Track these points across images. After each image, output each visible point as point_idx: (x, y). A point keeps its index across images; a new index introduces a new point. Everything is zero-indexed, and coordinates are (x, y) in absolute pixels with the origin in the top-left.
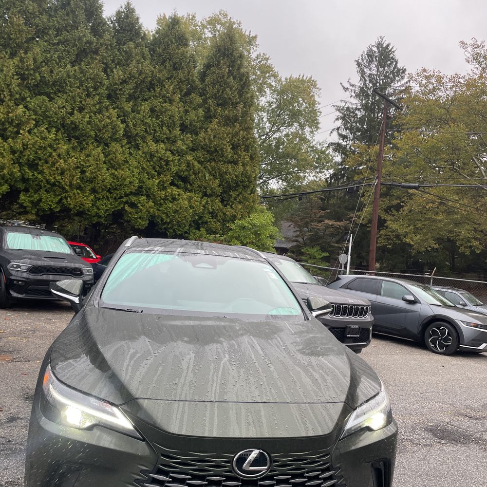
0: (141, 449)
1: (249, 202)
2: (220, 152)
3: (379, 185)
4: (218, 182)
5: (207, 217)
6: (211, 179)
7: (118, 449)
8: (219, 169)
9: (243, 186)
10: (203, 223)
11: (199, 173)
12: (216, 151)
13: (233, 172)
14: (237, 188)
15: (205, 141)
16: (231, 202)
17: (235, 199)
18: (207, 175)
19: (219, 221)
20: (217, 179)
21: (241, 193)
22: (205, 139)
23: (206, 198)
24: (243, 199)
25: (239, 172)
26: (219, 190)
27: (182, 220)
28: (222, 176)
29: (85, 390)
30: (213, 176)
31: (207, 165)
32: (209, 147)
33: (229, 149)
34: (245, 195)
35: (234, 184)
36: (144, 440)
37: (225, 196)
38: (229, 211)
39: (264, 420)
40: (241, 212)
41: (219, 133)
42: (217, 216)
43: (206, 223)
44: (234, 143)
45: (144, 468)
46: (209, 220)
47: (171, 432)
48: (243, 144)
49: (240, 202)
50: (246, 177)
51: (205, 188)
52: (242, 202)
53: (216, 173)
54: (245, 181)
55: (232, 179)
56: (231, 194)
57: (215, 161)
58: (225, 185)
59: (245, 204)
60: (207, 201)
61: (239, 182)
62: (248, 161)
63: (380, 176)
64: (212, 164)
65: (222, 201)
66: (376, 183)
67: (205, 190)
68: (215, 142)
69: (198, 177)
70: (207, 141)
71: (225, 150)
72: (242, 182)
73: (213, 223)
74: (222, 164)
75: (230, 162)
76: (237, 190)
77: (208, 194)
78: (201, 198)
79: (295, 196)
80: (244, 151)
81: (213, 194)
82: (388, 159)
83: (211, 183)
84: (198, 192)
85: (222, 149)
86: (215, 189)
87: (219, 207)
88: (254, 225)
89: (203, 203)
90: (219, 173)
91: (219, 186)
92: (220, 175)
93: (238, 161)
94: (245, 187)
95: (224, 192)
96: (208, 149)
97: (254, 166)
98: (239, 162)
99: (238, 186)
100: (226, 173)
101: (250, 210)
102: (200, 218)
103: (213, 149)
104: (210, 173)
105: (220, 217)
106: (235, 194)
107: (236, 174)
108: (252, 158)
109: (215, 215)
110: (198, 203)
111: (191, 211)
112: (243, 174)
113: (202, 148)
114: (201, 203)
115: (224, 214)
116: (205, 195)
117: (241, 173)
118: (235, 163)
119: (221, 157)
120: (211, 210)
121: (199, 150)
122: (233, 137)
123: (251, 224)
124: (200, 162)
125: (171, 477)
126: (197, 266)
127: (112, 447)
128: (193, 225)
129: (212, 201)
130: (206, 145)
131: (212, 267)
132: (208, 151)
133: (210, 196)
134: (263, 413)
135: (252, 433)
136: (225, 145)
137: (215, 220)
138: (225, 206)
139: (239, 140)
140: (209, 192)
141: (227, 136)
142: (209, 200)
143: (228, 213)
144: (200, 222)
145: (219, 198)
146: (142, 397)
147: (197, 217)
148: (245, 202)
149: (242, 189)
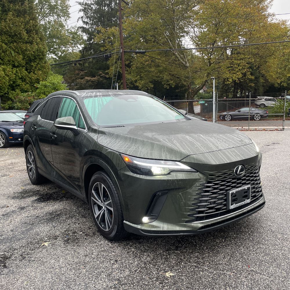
1: (45, 69)
2: (19, 36)
3: (123, 53)
4: (21, 57)
5: (19, 82)
6: (16, 55)
8: (20, 48)
9: (39, 58)
10: (16, 86)
11: (6, 51)
12: (15, 35)
13: (31, 49)
14: (35, 60)
15: (6, 29)
16: (33, 70)
17: (36, 68)
18: (13, 52)
19: (27, 83)
20: (20, 55)
21: (38, 63)
22: (6, 27)
23: (15, 68)
24: (40, 67)
25: (36, 49)
26: (23, 63)
27: (3, 85)
28: (23, 52)
30: (17, 53)
31: (11, 46)
32: (10, 33)
33: (25, 34)
34: (41, 65)
35: (33, 57)
37: (28, 66)
38: (34, 76)
40: (42, 76)
41: (16, 22)
42: (25, 80)
43: (19, 85)
44: (27, 29)
46: (21, 84)
48: (34, 30)
49: (39, 69)
50: (41, 53)
51: (13, 61)
53: (18, 50)
54: (40, 55)
55: (31, 54)
56: (32, 64)
57: (16, 42)
58: (27, 59)
59: (43, 71)
60: (16, 71)
61: (36, 56)
62: (39, 42)
63: (123, 47)
64: (14, 44)
65: (26, 70)
66: (121, 52)
67: (13, 63)
68: (14, 29)
69: (7, 55)
70: (7, 28)
71: (22, 34)
72: (37, 56)
73: (24, 85)
74: (22, 44)
75: (26, 43)
76: (36, 62)
77: (16, 65)
78: (12, 69)
79: (71, 63)
80: (36, 34)
81: (20, 65)
83: (17, 58)
84: (8, 64)
85: (20, 34)
86: (20, 62)
87: (25, 74)
88: (53, 84)
89: (14, 72)
90: (21, 50)
91: (23, 59)
92: (22, 52)
93: (32, 41)
94: (41, 59)
95: (27, 63)
96: (10, 34)
97: (44, 45)
98: (34, 42)
99: (36, 58)
100: (26, 50)
101: (46, 74)
102: (14, 82)
103: (13, 34)
104: (14, 51)
105: (28, 80)
106: (35, 65)
107: (34, 50)
108: (41, 39)
109: (24, 79)
110: (11, 72)
111: (7, 78)
112: (38, 51)
113: (5, 33)
114: (12, 72)
115: (30, 78)
116: (14, 66)
117: (36, 50)
118: (31, 43)
119: (20, 39)
120: (20, 77)
121: (3, 35)
122: (25, 25)
123: (51, 84)
124: (6, 44)
128: (10, 88)
129: (20, 70)
130: (8, 31)
132: (9, 36)
133: (17, 67)
136: (21, 31)
137: (25, 83)
138: (29, 73)
139: (30, 27)
140: (16, 64)
141: (22, 24)
142: (17, 69)
143: (33, 78)
144: (14, 85)
145: (24, 68)
147: (12, 82)
148: (42, 69)
149: (39, 61)
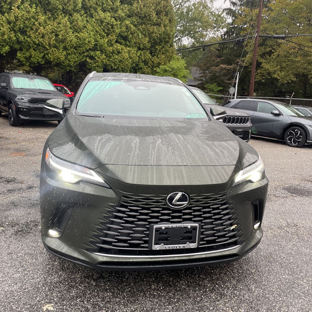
0: (110, 193)
1: (169, 53)
2: (148, 17)
3: (258, 37)
4: (147, 39)
5: (142, 65)
6: (143, 37)
7: (96, 194)
8: (148, 30)
9: (164, 41)
10: (139, 69)
11: (135, 33)
12: (145, 16)
13: (158, 31)
14: (161, 43)
15: (138, 10)
16: (157, 53)
17: (160, 51)
18: (140, 34)
19: (149, 67)
20: (147, 37)
21: (163, 47)
22: (137, 8)
23: (140, 51)
24: (165, 51)
25: (162, 31)
26: (148, 45)
27: (125, 67)
28: (150, 34)
29: (73, 161)
30: (144, 35)
31: (140, 27)
32: (141, 14)
33: (154, 15)
34: (166, 48)
35: (159, 40)
36: (111, 188)
37: (153, 49)
38: (156, 60)
39: (185, 176)
40: (164, 60)
41: (147, 3)
42: (148, 63)
43: (141, 68)
44: (157, 10)
45: (112, 204)
46: (143, 67)
47: (128, 183)
48: (164, 11)
49: (163, 53)
50: (167, 35)
51: (139, 44)
52: (164, 53)
53: (146, 33)
54: (166, 38)
55: (157, 36)
56: (157, 48)
57: (145, 24)
58: (153, 41)
59: (166, 55)
60: (141, 53)
61: (162, 39)
62: (167, 23)
63: (258, 31)
64: (143, 26)
65: (151, 53)
66: (256, 36)
67: (139, 46)
68: (145, 10)
69: (134, 36)
70: (138, 9)
71: (151, 15)
72: (163, 39)
73: (145, 69)
74: (150, 26)
75: (155, 25)
76: (161, 45)
77: (141, 48)
78: (137, 51)
79: (200, 48)
80: (165, 16)
81: (145, 48)
82: (265, 18)
83: (143, 40)
84: (135, 47)
85: (149, 15)
86: (146, 44)
87: (149, 57)
88: (173, 69)
89: (138, 54)
90: (148, 32)
91: (149, 42)
92: (149, 34)
93: (161, 23)
94: (167, 42)
95: (152, 46)
96: (140, 15)
97: (172, 27)
98: (162, 24)
99: (161, 41)
100: (153, 32)
101: (170, 58)
102: (137, 65)
103: (143, 15)
104: (142, 33)
105: (150, 64)
106: (159, 48)
107: (160, 33)
108: (170, 21)
109: (146, 63)
110: (135, 55)
111: (130, 60)
112: (165, 33)
113: (136, 15)
114: (137, 55)
115: (153, 62)
116: (139, 49)
117: (163, 32)
118: (159, 25)
119: (149, 21)
120: (144, 60)
121: (134, 16)
122: (156, 6)
123: (171, 68)
124: (135, 26)
125: (129, 209)
126: (137, 88)
127: (92, 193)
128: (132, 70)
129: (144, 53)
130: (138, 12)
131: (147, 89)
132: (140, 17)
133: (143, 49)
134: (184, 171)
135: (178, 183)
136: (151, 12)
137: (147, 66)
138: (153, 56)
139: (161, 8)
140: (142, 47)
141: (153, 5)
142: (142, 52)
143: (155, 61)
144: (137, 68)
145: (149, 51)
146: (108, 163)
147: (134, 65)
148: (166, 53)
149: (164, 44)
